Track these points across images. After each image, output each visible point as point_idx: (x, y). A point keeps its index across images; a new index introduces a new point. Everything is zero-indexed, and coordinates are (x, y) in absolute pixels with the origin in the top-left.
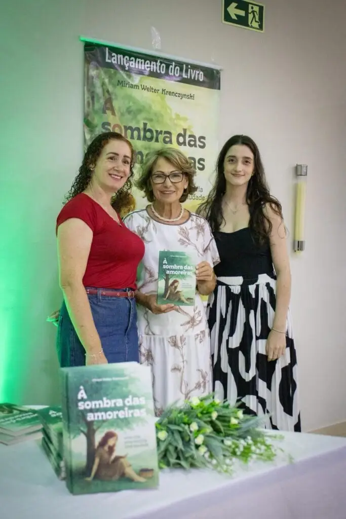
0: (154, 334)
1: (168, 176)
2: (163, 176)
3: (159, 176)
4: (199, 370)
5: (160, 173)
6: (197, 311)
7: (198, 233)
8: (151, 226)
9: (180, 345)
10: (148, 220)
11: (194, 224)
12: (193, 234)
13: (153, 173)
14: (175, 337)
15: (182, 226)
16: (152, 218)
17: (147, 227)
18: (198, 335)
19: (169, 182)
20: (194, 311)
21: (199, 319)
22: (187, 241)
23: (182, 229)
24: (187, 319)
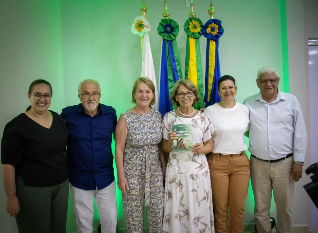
0: (182, 173)
1: (186, 94)
2: (183, 93)
3: (181, 94)
4: (204, 191)
5: (181, 92)
6: (203, 161)
7: (202, 121)
8: (177, 119)
9: (195, 178)
10: (176, 116)
11: (199, 117)
12: (199, 121)
13: (178, 93)
14: (193, 174)
15: (193, 118)
16: (178, 115)
17: (175, 120)
18: (204, 173)
19: (186, 97)
20: (202, 161)
21: (205, 165)
22: (196, 125)
23: (193, 119)
24: (199, 165)
